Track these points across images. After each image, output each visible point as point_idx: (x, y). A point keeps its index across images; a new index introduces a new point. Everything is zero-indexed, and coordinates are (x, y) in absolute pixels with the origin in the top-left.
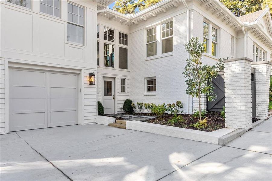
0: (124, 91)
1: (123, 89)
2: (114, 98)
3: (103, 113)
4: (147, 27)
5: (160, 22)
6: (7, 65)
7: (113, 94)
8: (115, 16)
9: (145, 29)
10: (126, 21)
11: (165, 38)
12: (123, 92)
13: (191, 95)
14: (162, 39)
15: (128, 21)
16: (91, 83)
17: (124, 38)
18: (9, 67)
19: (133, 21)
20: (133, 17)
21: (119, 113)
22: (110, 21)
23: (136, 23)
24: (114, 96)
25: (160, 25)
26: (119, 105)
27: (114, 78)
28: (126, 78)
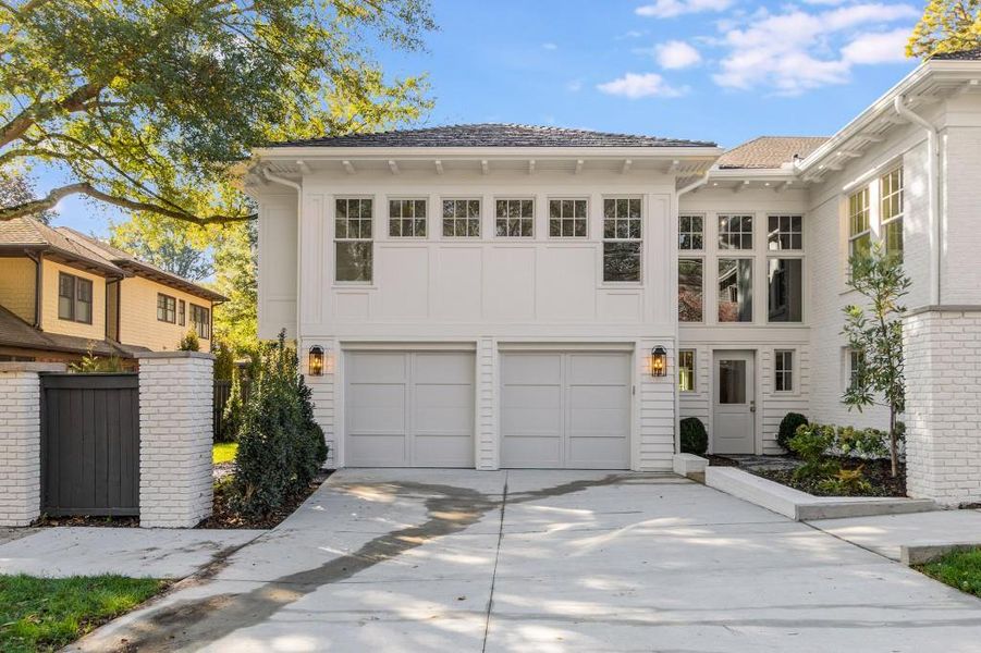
0: (789, 387)
1: (782, 382)
2: (753, 410)
3: (705, 449)
4: (845, 188)
5: (872, 172)
6: (496, 347)
7: (749, 398)
8: (743, 182)
9: (845, 193)
10: (785, 182)
11: (891, 219)
12: (783, 393)
13: (855, 406)
14: (884, 222)
15: (789, 183)
16: (658, 373)
17: (788, 229)
18: (499, 351)
19: (806, 178)
20: (800, 168)
21: (766, 452)
22: (737, 195)
23: (817, 180)
24: (753, 402)
25: (877, 180)
26: (767, 429)
27: (754, 352)
28: (794, 350)
